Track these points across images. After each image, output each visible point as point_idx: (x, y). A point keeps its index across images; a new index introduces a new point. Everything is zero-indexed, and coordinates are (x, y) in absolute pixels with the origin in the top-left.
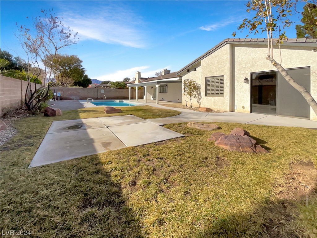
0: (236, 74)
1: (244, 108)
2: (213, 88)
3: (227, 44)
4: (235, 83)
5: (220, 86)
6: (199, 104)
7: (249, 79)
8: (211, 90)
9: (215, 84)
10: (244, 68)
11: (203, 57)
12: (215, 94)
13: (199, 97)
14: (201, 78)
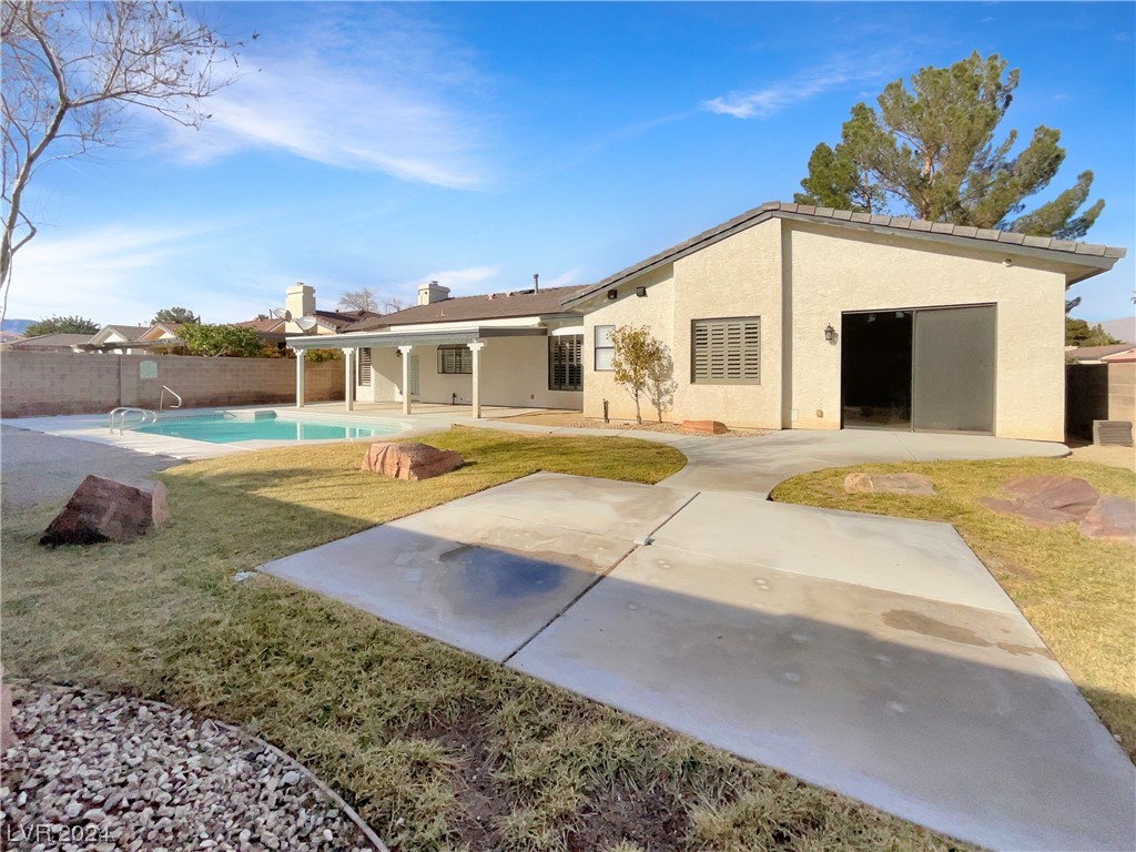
0: (794, 312)
1: (820, 414)
2: (718, 358)
3: (771, 217)
4: (794, 340)
5: (743, 348)
6: (660, 411)
7: (838, 329)
8: (710, 362)
9: (726, 344)
10: (822, 296)
11: (681, 252)
12: (726, 375)
13: (658, 387)
14: (675, 323)
